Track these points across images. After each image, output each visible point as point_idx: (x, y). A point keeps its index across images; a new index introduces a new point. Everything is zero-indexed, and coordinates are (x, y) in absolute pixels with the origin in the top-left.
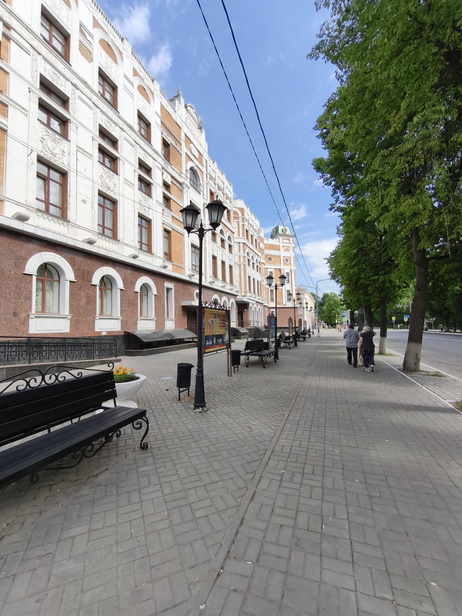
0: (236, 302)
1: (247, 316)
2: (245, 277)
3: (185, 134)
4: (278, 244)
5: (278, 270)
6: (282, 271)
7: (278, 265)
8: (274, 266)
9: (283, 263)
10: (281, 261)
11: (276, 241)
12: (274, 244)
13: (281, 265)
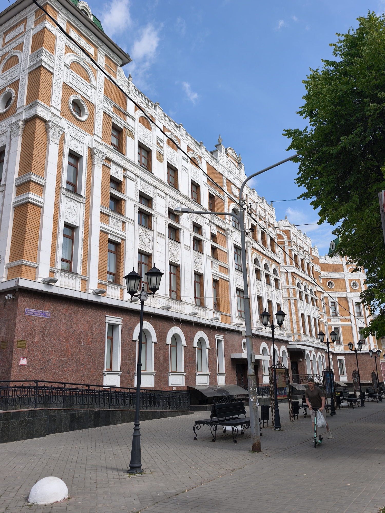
0: (288, 350)
1: (304, 368)
2: (297, 315)
3: (227, 179)
4: (340, 263)
5: (344, 299)
6: (349, 301)
7: (343, 292)
8: (337, 294)
9: (349, 289)
10: (347, 286)
11: (337, 259)
12: (334, 263)
13: (348, 291)
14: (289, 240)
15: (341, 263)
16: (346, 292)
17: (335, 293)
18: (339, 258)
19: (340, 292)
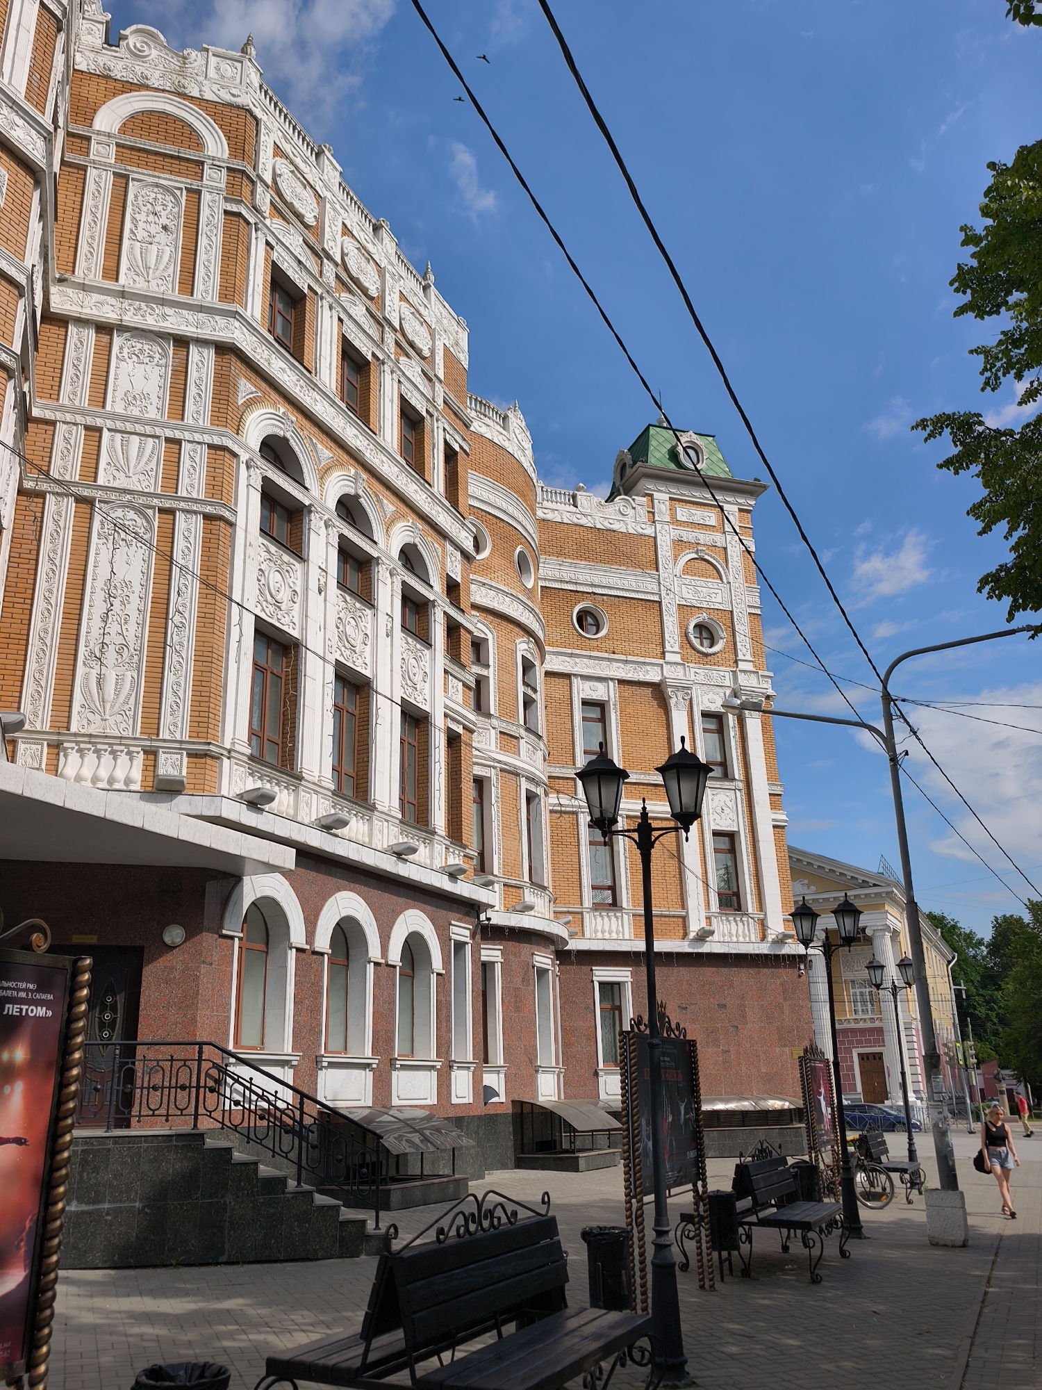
4: (641, 531)
5: (648, 691)
6: (673, 702)
7: (647, 660)
8: (615, 664)
9: (677, 649)
10: (667, 636)
11: (630, 512)
12: (614, 527)
13: (669, 657)
14: (237, 164)
15: (649, 531)
16: (661, 661)
17: (609, 660)
18: (639, 508)
19: (630, 658)
